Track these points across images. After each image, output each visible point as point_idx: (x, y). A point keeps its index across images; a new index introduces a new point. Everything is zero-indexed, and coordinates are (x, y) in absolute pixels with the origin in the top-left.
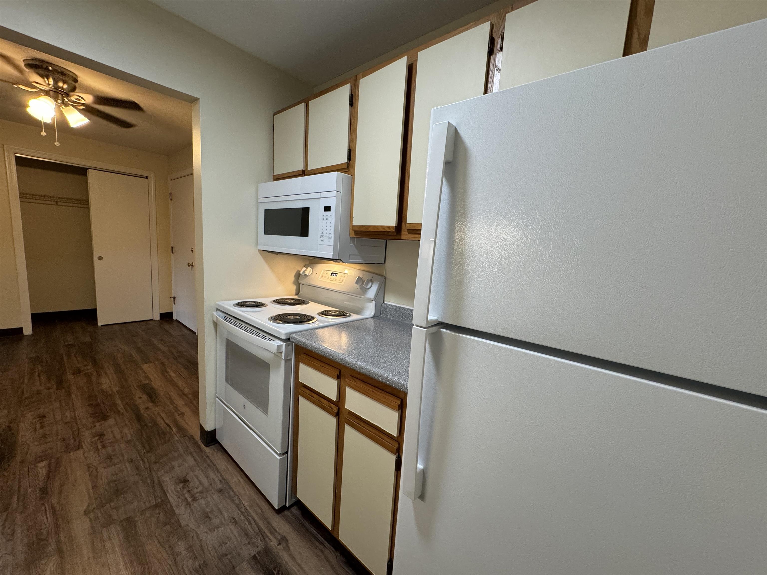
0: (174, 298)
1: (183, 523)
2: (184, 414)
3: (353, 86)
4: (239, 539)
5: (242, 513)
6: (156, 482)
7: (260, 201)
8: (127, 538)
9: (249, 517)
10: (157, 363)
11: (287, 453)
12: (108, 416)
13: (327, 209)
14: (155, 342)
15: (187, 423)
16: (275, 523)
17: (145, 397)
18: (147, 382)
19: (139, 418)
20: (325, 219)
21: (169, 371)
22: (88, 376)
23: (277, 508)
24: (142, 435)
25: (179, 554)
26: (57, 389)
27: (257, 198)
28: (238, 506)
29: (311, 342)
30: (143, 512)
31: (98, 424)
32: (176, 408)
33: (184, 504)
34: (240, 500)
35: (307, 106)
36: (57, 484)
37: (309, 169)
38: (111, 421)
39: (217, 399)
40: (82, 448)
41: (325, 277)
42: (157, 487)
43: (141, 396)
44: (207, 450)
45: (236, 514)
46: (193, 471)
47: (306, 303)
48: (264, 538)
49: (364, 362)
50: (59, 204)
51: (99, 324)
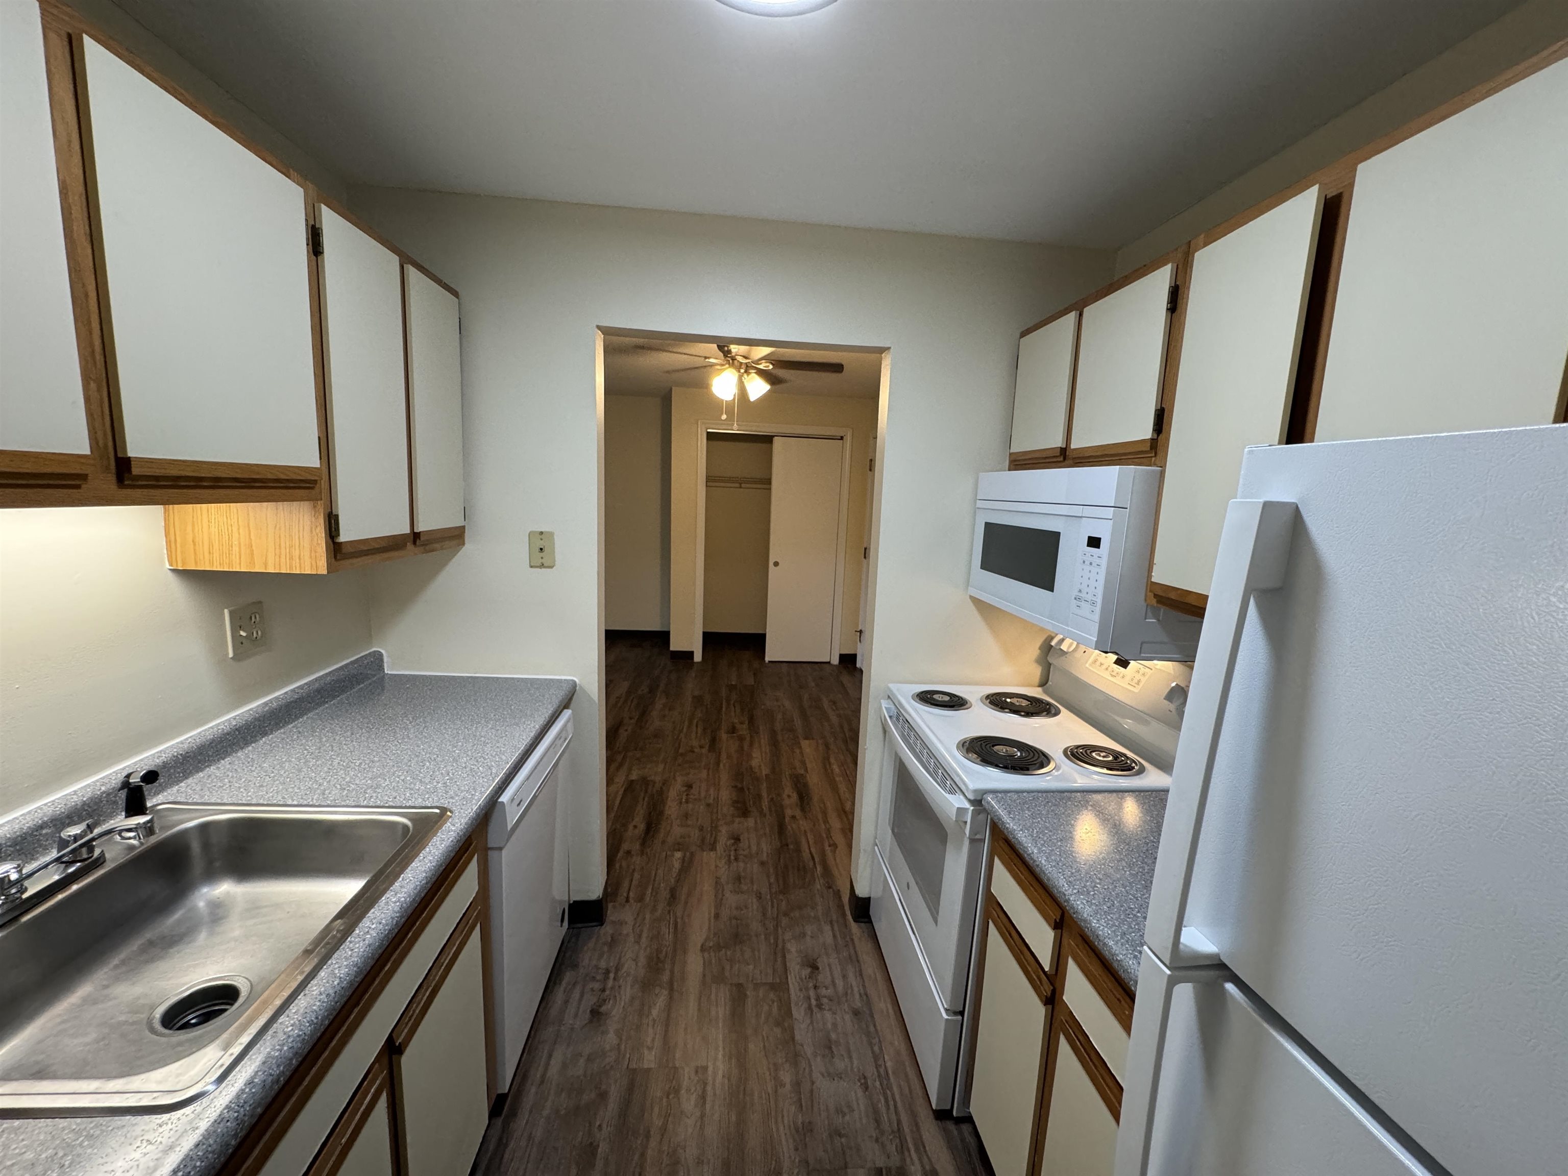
0: (861, 632)
1: (798, 1037)
2: (837, 847)
3: (1180, 267)
4: (864, 1121)
5: (879, 1076)
6: (780, 946)
7: (980, 504)
8: (733, 1014)
9: (888, 1092)
10: (820, 741)
11: (962, 1013)
12: (750, 812)
13: (1094, 542)
14: (826, 704)
15: (837, 865)
16: (927, 1134)
17: (795, 796)
18: (802, 772)
19: (781, 828)
20: (1087, 563)
21: (832, 760)
22: (741, 739)
23: (934, 1107)
24: (779, 861)
25: (783, 1085)
26: (709, 751)
27: (975, 500)
28: (876, 1058)
29: (1015, 827)
30: (757, 986)
31: (737, 820)
32: (828, 831)
33: (804, 1006)
34: (881, 1049)
35: (1081, 315)
36: (685, 890)
37: (1073, 446)
38: (750, 822)
39: (876, 848)
40: (716, 850)
41: (1101, 664)
42: (779, 955)
43: (791, 794)
44: (854, 927)
45: (870, 1071)
46: (827, 954)
47: (1053, 712)
48: (902, 1148)
49: (1108, 924)
50: (743, 485)
51: (767, 659)
